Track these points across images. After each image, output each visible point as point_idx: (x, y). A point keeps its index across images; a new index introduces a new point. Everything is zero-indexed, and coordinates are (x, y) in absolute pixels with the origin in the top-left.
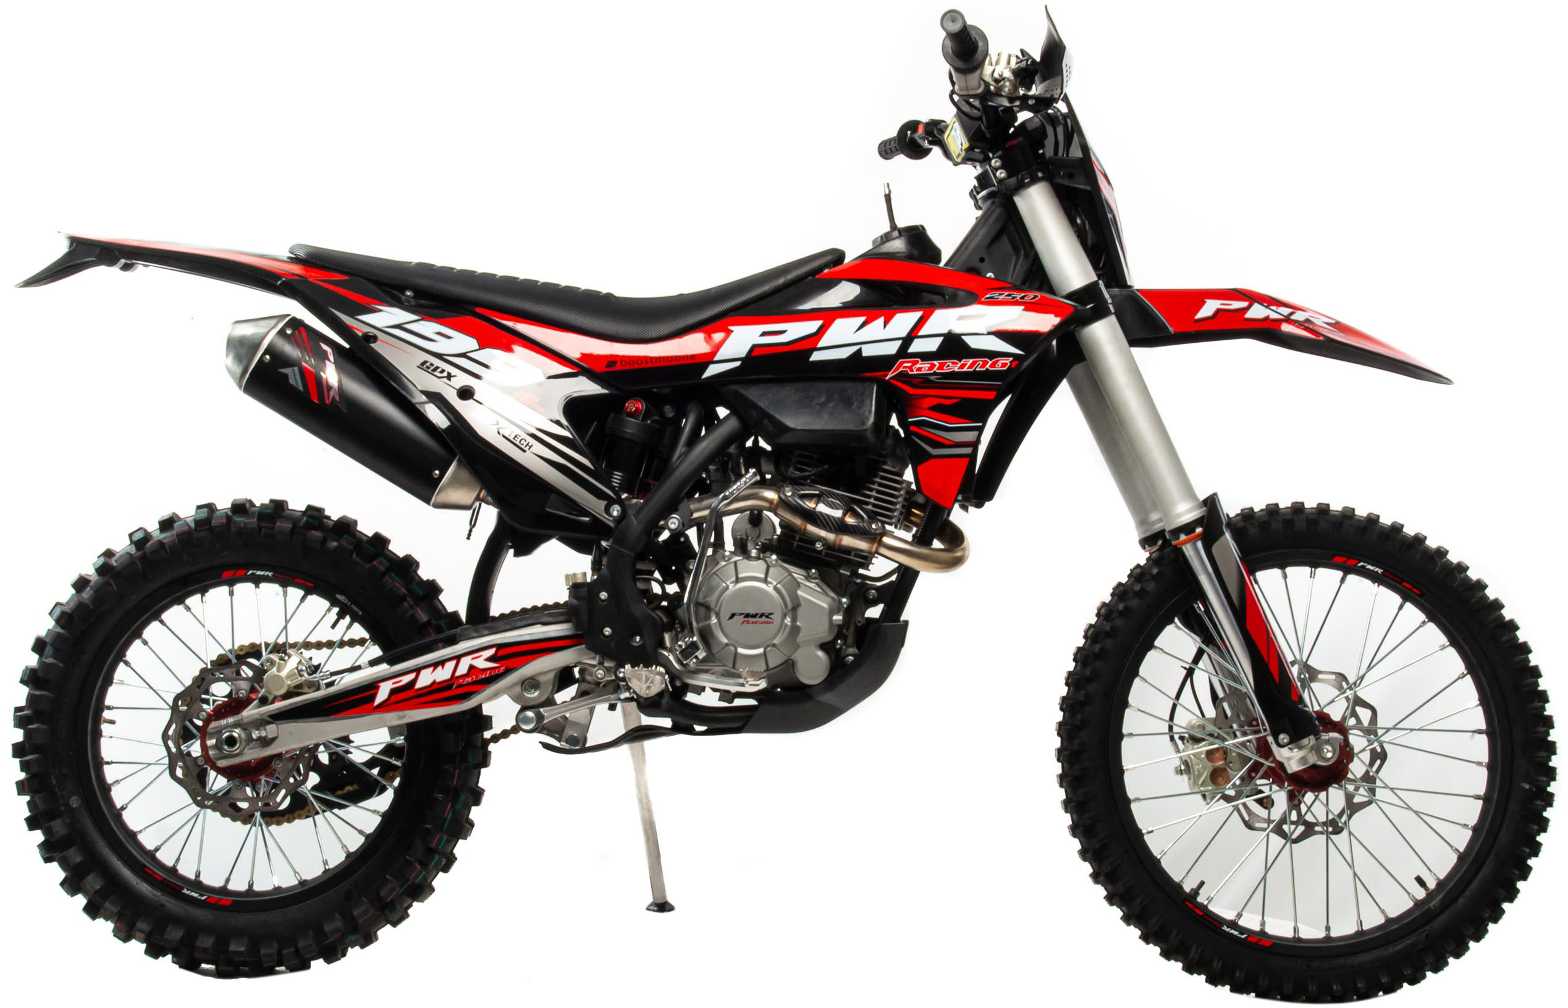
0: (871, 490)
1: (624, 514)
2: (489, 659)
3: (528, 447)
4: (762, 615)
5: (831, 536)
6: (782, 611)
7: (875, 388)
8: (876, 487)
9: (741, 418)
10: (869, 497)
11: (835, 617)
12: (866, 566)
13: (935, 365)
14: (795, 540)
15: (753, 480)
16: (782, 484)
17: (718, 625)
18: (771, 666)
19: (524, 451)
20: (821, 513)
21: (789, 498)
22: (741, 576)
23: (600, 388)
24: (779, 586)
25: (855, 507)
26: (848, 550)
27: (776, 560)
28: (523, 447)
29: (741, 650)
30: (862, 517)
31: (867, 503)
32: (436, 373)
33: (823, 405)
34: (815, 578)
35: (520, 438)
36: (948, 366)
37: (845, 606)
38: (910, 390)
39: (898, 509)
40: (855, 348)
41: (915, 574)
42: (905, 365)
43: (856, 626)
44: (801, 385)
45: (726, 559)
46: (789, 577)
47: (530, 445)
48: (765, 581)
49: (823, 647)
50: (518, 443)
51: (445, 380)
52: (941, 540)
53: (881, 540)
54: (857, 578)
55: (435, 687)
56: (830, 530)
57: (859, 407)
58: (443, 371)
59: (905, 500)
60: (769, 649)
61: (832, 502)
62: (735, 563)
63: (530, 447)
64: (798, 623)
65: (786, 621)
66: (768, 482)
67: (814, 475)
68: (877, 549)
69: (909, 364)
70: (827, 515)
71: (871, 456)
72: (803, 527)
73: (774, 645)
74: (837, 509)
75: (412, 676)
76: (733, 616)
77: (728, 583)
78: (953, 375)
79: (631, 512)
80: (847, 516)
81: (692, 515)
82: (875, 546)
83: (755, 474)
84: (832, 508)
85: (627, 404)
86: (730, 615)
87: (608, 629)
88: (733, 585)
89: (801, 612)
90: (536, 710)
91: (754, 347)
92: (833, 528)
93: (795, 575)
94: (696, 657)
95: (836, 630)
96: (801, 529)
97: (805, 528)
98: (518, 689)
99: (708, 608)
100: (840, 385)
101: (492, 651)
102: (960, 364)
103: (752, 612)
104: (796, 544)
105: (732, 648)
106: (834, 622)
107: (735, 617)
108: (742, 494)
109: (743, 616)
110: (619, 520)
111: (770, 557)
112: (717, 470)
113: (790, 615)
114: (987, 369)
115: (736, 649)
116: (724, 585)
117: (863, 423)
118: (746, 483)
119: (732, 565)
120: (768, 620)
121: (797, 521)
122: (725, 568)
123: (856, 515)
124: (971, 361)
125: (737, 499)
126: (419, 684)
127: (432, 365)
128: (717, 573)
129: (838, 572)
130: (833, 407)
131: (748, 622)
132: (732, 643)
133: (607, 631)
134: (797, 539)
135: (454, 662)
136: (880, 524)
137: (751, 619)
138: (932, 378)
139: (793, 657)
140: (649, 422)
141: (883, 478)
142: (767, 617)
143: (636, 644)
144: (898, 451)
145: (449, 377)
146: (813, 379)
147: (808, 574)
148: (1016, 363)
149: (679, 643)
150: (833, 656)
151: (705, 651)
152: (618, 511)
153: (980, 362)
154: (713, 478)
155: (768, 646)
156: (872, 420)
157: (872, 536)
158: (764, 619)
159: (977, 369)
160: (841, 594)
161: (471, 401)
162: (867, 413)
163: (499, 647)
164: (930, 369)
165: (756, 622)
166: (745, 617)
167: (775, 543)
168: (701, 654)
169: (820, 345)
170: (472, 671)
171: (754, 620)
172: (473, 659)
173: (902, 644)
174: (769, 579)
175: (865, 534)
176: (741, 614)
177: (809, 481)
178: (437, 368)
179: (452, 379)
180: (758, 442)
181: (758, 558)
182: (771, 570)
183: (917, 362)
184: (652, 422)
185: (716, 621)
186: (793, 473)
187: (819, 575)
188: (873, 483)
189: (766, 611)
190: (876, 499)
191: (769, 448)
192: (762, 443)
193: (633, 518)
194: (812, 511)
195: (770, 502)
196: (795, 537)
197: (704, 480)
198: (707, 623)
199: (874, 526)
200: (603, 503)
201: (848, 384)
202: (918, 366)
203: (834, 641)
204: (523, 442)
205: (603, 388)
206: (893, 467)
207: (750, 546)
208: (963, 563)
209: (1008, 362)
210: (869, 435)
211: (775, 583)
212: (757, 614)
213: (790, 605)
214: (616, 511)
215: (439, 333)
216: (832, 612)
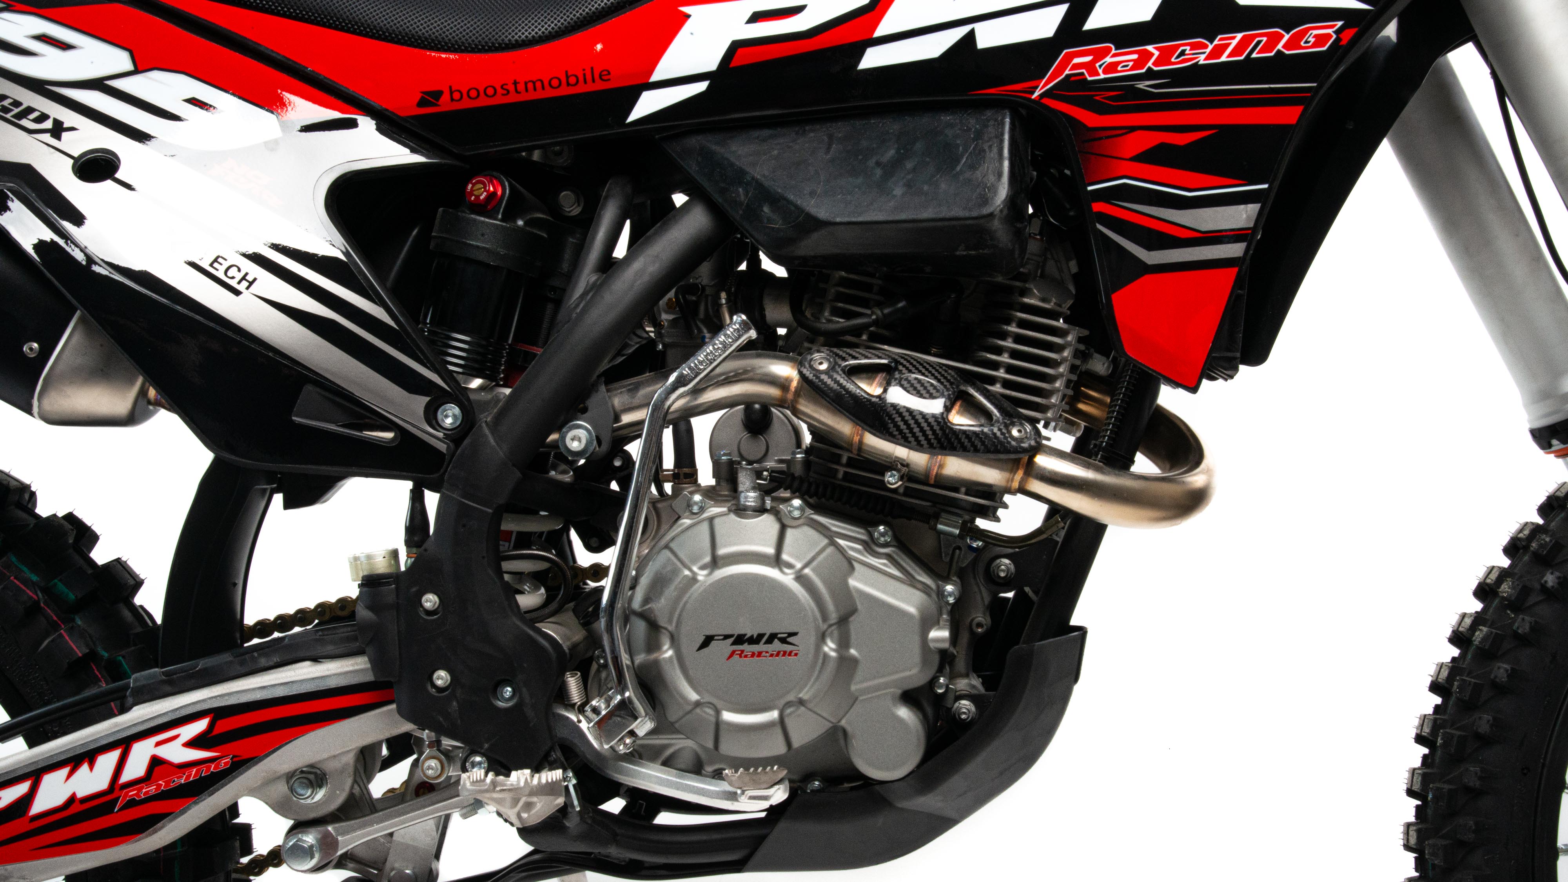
0: (999, 351)
1: (468, 423)
2: (192, 744)
3: (245, 284)
4: (772, 638)
5: (919, 459)
6: (817, 627)
7: (1008, 120)
8: (1009, 343)
9: (713, 207)
10: (995, 366)
11: (934, 634)
12: (990, 513)
13: (1152, 54)
14: (838, 463)
15: (744, 339)
16: (806, 345)
17: (675, 662)
18: (796, 743)
19: (237, 293)
20: (894, 406)
21: (824, 377)
22: (722, 551)
23: (407, 151)
24: (807, 571)
25: (972, 391)
26: (955, 484)
27: (801, 508)
28: (233, 283)
29: (728, 716)
30: (988, 415)
31: (992, 380)
32: (24, 122)
33: (891, 169)
34: (885, 545)
35: (226, 265)
36: (1183, 53)
37: (951, 600)
38: (1090, 119)
39: (1058, 390)
40: (960, 32)
41: (1097, 530)
42: (1077, 60)
43: (972, 633)
44: (840, 129)
45: (695, 509)
46: (830, 549)
47: (250, 278)
48: (777, 561)
49: (909, 697)
50: (220, 274)
51: (47, 137)
52: (1153, 455)
53: (1031, 462)
54: (975, 538)
55: (75, 809)
56: (918, 447)
57: (973, 167)
58: (43, 117)
59: (1073, 369)
60: (789, 711)
61: (919, 381)
62: (711, 520)
63: (251, 283)
64: (853, 651)
65: (826, 649)
66: (780, 343)
67: (876, 323)
68: (1023, 482)
69: (1088, 59)
70: (908, 410)
71: (1000, 279)
72: (856, 439)
73: (801, 702)
74: (932, 397)
75: (22, 789)
76: (708, 641)
77: (695, 569)
78: (1196, 74)
79: (486, 418)
80: (954, 412)
81: (617, 419)
82: (1019, 475)
83: (745, 327)
84: (921, 396)
85: (470, 186)
86: (701, 639)
87: (442, 673)
88: (705, 572)
89: (855, 624)
90: (321, 829)
91: (736, 47)
92: (924, 442)
93: (841, 542)
94: (632, 733)
95: (936, 659)
96: (851, 444)
97: (861, 442)
98: (282, 788)
99: (654, 626)
100: (925, 121)
101: (201, 725)
102: (1210, 47)
103: (750, 631)
104: (841, 471)
105: (711, 712)
106: (932, 645)
107: (713, 643)
108: (718, 370)
109: (731, 640)
110: (457, 436)
111: (787, 500)
112: (673, 322)
113: (836, 633)
114: (1279, 51)
115: (718, 712)
116: (687, 572)
117: (985, 201)
118: (725, 346)
119: (705, 527)
120: (788, 648)
121: (844, 427)
122: (689, 533)
123: (973, 408)
124: (1239, 36)
125: (712, 381)
126: (40, 805)
127: (17, 104)
128: (672, 545)
129: (934, 528)
130: (914, 170)
131: (741, 654)
132: (708, 698)
133: (442, 677)
134: (844, 460)
135: (115, 755)
136: (1028, 428)
137: (747, 648)
138: (1142, 85)
139: (843, 723)
140: (520, 223)
141: (1023, 324)
142: (783, 641)
143: (501, 704)
144: (1051, 267)
145: (58, 130)
146: (865, 113)
147: (871, 535)
148: (1350, 33)
149: (594, 703)
150: (929, 711)
151: (651, 719)
152: (454, 416)
153: (1261, 36)
154: (667, 340)
155: (789, 704)
156: (1003, 192)
157: (1013, 456)
158: (777, 645)
159: (1254, 55)
160: (942, 577)
161: (109, 183)
162: (992, 178)
163: (217, 714)
164: (1137, 64)
165: (760, 654)
166: (734, 643)
167: (798, 470)
168: (643, 726)
169: (881, 31)
170: (157, 769)
171: (755, 648)
172: (158, 744)
173: (1075, 675)
174: (785, 557)
175: (997, 451)
176: (726, 637)
177: (864, 337)
178: (30, 110)
179: (65, 135)
180: (760, 261)
181: (761, 510)
182: (790, 533)
183: (1106, 52)
184: (526, 223)
185: (670, 653)
186: (829, 321)
187: (895, 537)
188: (1004, 336)
189: (781, 628)
190: (1010, 369)
191: (780, 272)
192: (767, 264)
193: (487, 431)
194: (873, 404)
195: (782, 384)
196: (840, 456)
197: (652, 343)
198: (654, 656)
199: (1015, 432)
200: (420, 402)
201: (946, 118)
202: (1108, 60)
203: (933, 682)
204: (233, 272)
205: (413, 151)
206: (1043, 300)
207: (745, 480)
208: (1207, 504)
209: (1330, 31)
210: (996, 224)
211: (799, 566)
212: (761, 636)
213: (833, 617)
214: (450, 416)
215: (43, 38)
216: (927, 622)
